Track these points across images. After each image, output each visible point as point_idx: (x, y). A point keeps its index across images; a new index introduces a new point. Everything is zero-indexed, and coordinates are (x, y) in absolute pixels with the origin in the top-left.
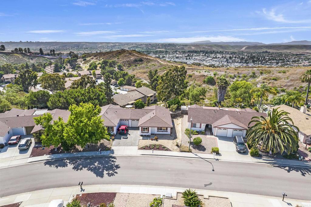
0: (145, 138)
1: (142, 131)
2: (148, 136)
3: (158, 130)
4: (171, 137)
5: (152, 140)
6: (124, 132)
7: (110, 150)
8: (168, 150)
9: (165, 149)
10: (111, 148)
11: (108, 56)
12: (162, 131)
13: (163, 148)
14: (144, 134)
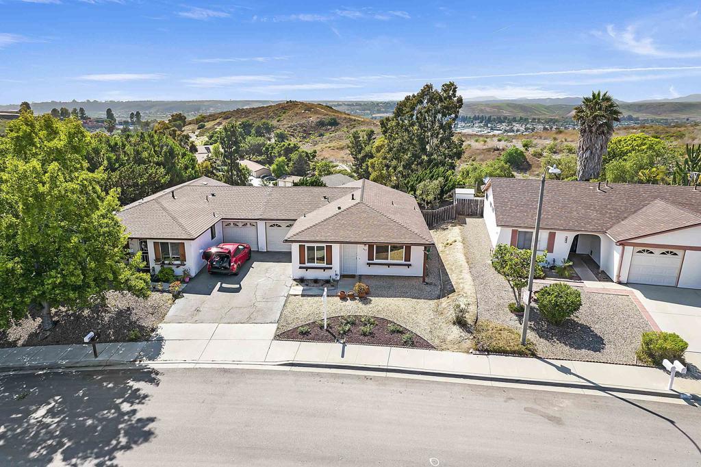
0: (315, 291)
1: (302, 262)
2: (327, 282)
3: (370, 257)
4: (428, 288)
5: (343, 298)
6: (225, 265)
7: (147, 340)
8: (414, 342)
9: (405, 337)
10: (153, 330)
11: (256, 116)
12: (389, 265)
13: (393, 332)
14: (311, 275)
